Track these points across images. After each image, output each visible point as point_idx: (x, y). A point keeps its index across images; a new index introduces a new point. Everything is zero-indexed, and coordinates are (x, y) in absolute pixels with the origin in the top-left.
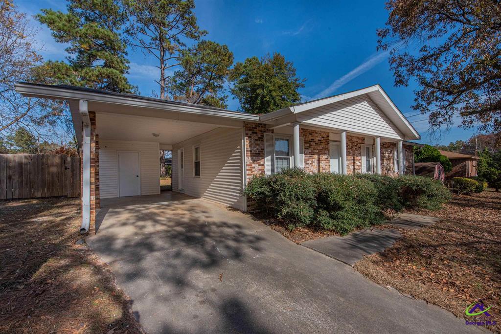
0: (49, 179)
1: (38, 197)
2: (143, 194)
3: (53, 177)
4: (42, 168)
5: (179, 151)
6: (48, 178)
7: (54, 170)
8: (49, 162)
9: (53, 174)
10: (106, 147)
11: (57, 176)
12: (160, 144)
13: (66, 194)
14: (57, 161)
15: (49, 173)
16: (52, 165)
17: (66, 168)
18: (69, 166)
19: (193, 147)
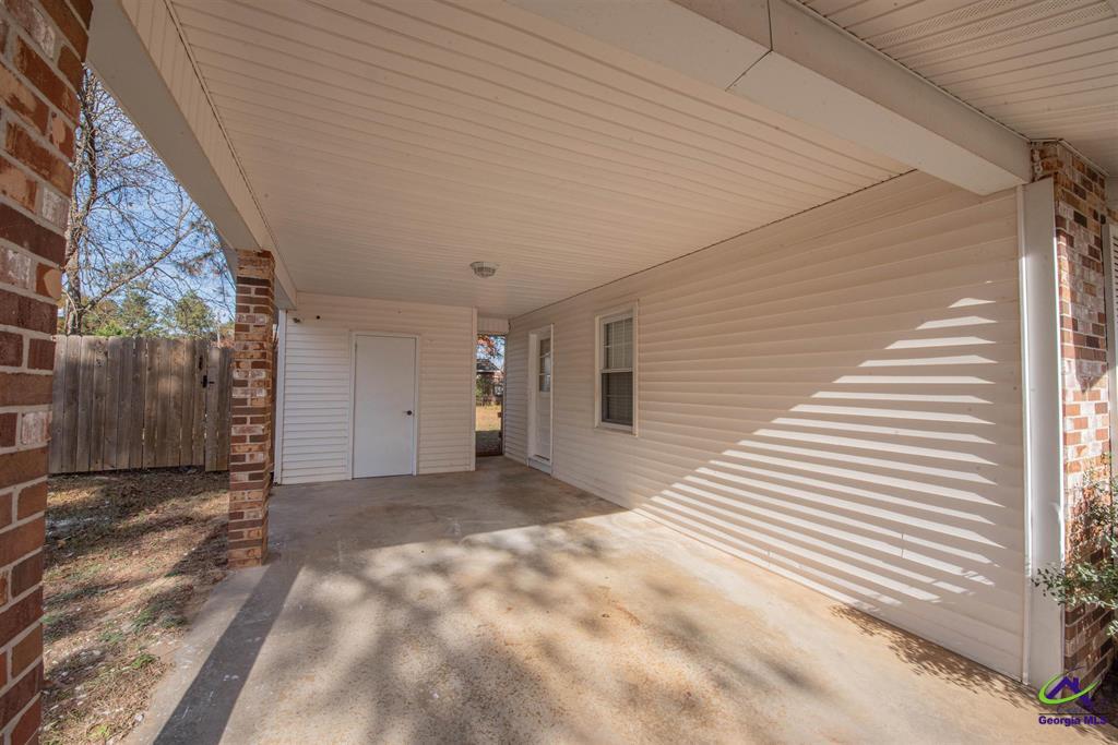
0: (153, 414)
1: (119, 467)
2: (423, 472)
3: (165, 408)
4: (136, 380)
5: (534, 339)
6: (150, 410)
7: (170, 386)
8: (157, 361)
9: (165, 398)
10: (318, 317)
11: (175, 406)
12: (480, 315)
13: (201, 463)
14: (179, 360)
15: (154, 396)
16: (167, 372)
17: (205, 382)
18: (213, 376)
19: (597, 319)
